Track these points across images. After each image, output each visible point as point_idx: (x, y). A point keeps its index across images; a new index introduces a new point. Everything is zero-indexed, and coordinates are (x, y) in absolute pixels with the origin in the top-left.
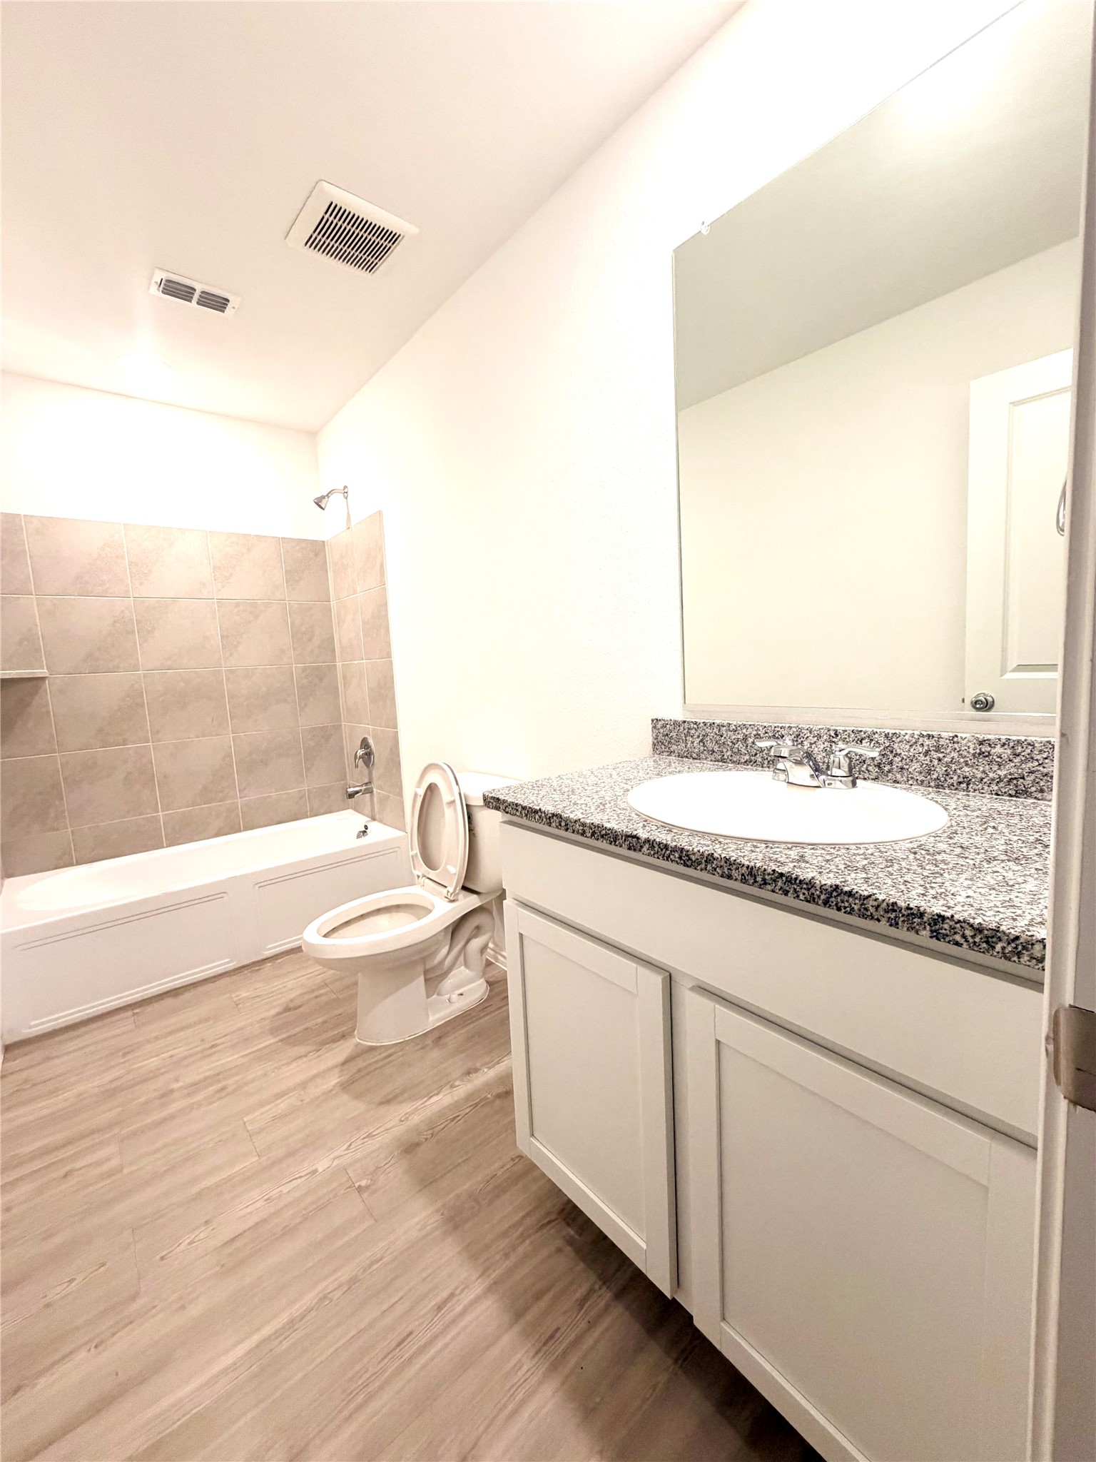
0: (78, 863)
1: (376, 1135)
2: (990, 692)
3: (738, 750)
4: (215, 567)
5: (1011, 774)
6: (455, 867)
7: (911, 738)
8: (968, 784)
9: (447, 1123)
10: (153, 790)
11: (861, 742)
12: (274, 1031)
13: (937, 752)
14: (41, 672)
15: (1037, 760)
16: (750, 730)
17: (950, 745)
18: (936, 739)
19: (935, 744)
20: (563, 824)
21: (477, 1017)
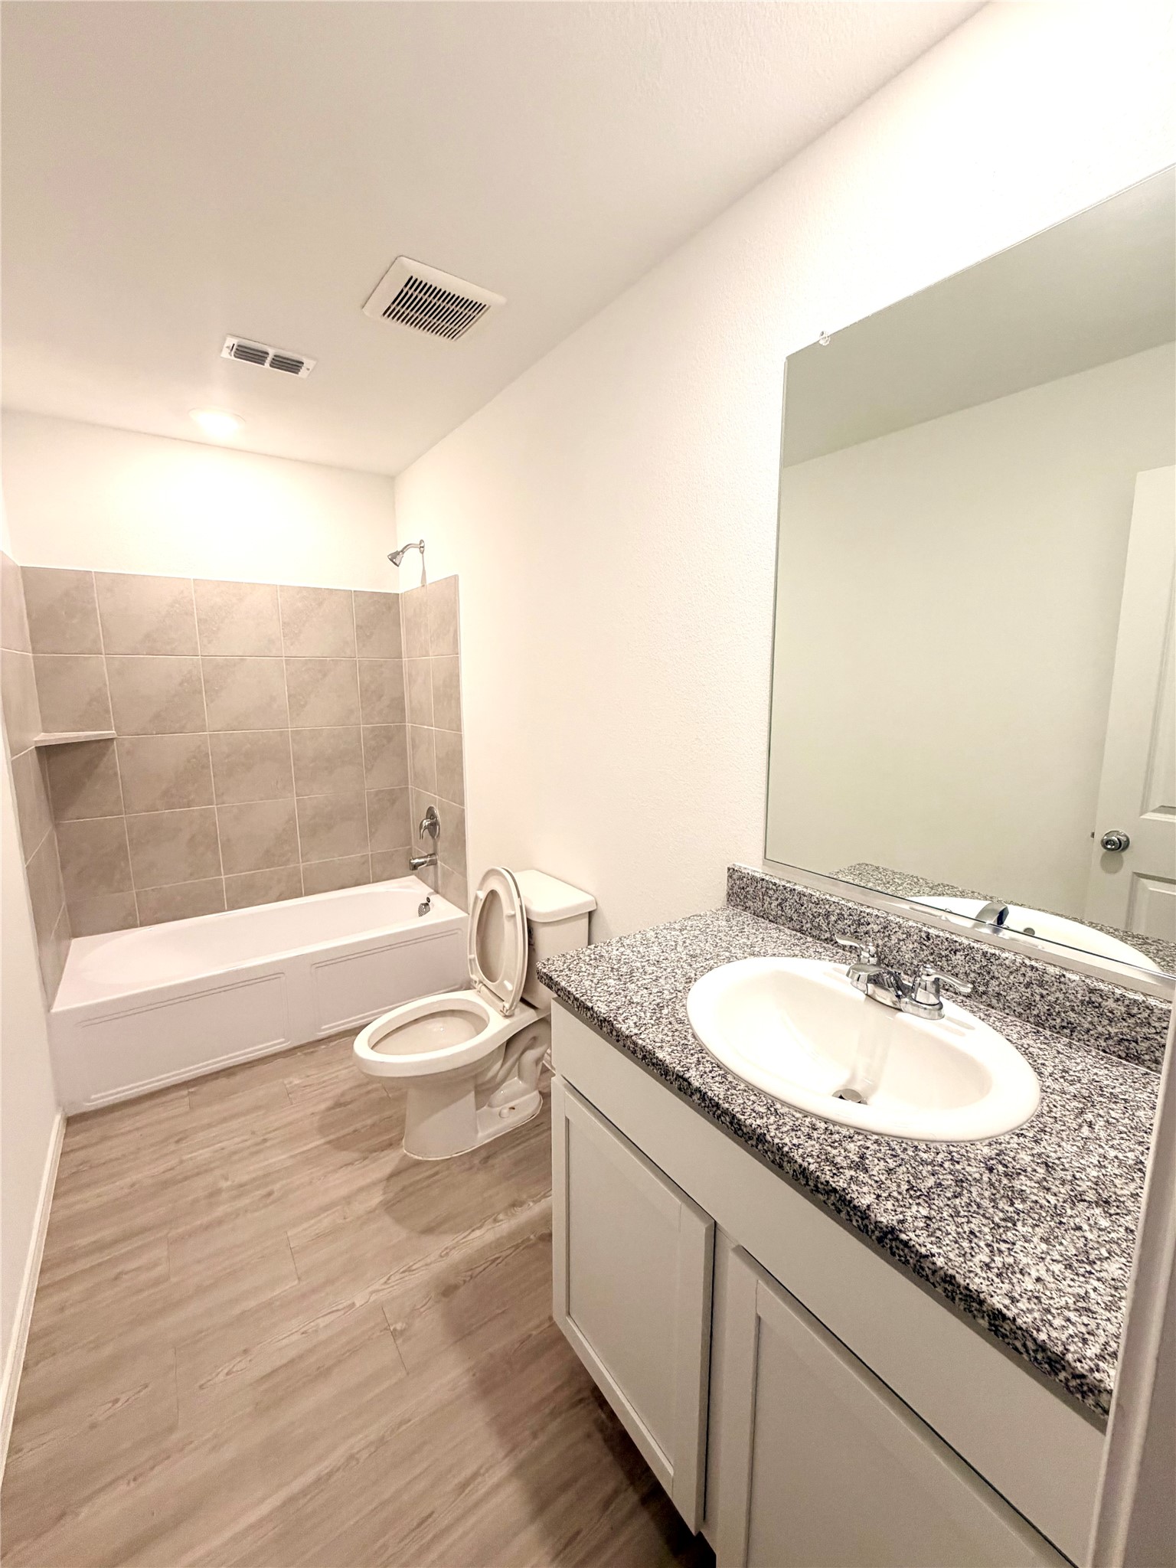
0: (142, 925)
1: (414, 1270)
2: (1124, 830)
3: (819, 925)
4: (284, 623)
5: (1122, 1034)
6: (512, 983)
7: (1012, 965)
8: (1072, 1032)
9: (486, 1265)
10: (215, 852)
11: (955, 953)
12: (322, 1129)
13: (1040, 987)
14: (110, 733)
15: (1154, 1027)
16: (833, 906)
17: (1056, 984)
18: (1041, 973)
19: (1039, 978)
20: (614, 1033)
21: (527, 1137)
